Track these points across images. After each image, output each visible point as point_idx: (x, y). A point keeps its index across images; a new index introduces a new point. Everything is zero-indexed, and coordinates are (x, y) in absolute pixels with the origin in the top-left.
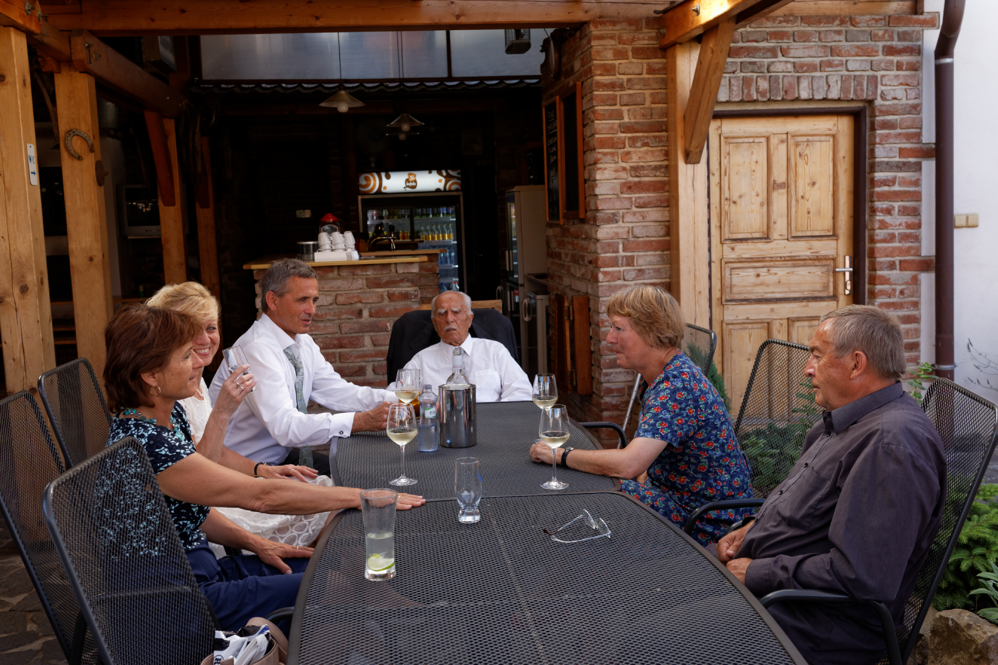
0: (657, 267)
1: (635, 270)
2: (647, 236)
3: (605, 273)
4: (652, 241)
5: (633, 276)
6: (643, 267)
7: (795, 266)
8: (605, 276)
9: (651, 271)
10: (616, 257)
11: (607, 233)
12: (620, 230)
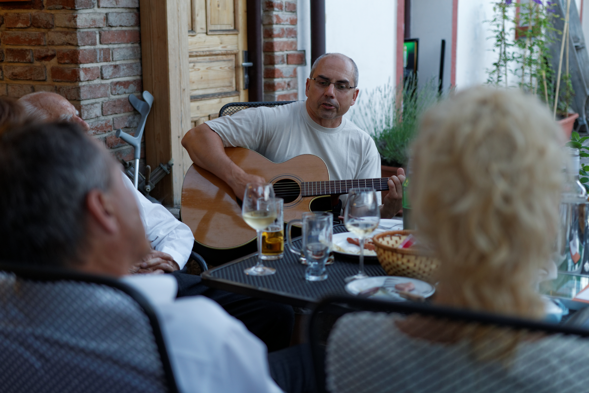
0: (129, 62)
1: (111, 65)
2: (120, 26)
3: (86, 70)
4: (125, 31)
5: (110, 74)
6: (118, 63)
7: (211, 61)
8: (86, 74)
9: (125, 67)
10: (95, 50)
11: (86, 20)
12: (97, 17)
